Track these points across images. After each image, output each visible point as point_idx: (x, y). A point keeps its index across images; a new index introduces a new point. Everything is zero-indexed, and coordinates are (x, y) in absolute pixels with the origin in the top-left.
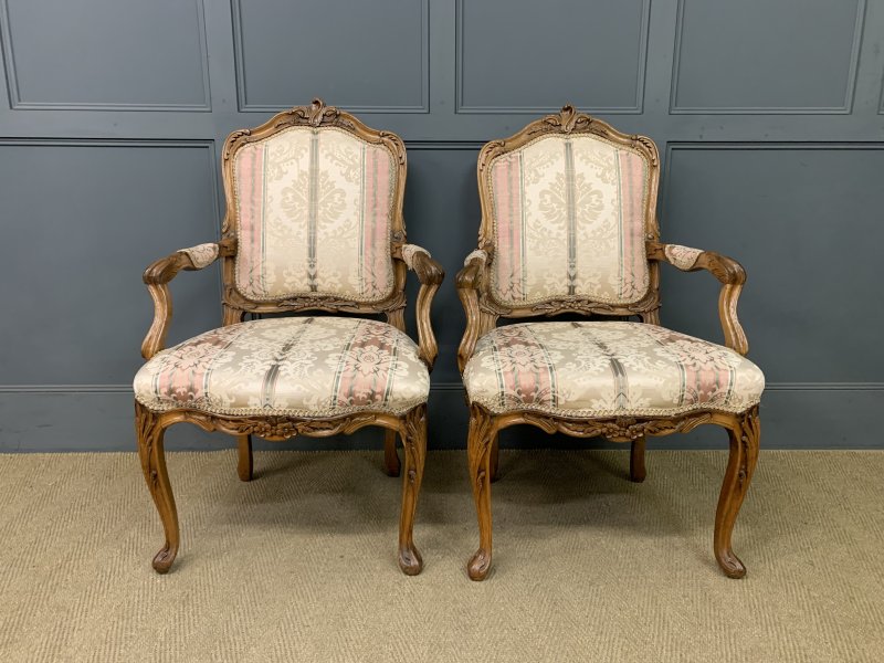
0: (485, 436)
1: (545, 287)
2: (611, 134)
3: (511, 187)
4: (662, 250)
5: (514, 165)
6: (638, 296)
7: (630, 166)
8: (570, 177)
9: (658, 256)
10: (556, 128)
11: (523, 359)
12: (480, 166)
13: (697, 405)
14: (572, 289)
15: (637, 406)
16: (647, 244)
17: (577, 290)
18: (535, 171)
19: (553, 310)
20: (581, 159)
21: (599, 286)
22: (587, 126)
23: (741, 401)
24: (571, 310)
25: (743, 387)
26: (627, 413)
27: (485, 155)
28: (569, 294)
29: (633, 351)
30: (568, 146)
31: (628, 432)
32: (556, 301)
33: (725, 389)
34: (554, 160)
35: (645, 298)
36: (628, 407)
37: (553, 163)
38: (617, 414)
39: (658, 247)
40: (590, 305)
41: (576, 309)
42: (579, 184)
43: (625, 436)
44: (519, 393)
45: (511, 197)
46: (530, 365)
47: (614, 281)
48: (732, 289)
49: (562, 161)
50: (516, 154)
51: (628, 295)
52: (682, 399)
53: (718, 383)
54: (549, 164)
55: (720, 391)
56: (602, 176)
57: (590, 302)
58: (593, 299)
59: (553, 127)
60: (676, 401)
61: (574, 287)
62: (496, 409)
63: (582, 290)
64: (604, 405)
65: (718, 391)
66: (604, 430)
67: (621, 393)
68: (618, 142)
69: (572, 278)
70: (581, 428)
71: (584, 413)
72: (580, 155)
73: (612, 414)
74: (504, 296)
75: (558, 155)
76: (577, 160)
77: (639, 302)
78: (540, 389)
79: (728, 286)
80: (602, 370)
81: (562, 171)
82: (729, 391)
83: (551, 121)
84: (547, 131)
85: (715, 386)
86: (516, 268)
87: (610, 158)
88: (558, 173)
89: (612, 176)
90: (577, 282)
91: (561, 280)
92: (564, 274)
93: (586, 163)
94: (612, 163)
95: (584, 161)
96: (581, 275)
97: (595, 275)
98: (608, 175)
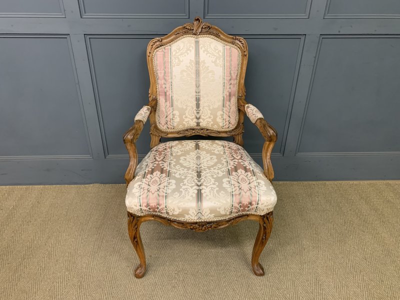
0: (135, 225)
1: (184, 123)
2: (222, 36)
3: (165, 68)
4: (244, 106)
5: (166, 54)
6: (232, 127)
7: (231, 56)
8: (197, 63)
9: (242, 108)
10: (191, 31)
11: (154, 188)
12: (148, 54)
13: (240, 213)
14: (198, 124)
15: (208, 217)
16: (238, 100)
17: (201, 124)
18: (178, 58)
19: (189, 134)
20: (204, 51)
21: (212, 123)
22: (208, 30)
23: (263, 211)
24: (198, 134)
25: (264, 205)
26: (203, 220)
27: (150, 47)
28: (197, 126)
29: (213, 180)
30: (197, 43)
31: (203, 229)
32: (190, 129)
33: (255, 206)
34: (189, 52)
35: (236, 128)
36: (203, 218)
37: (188, 54)
38: (197, 221)
39: (242, 104)
40: (208, 131)
41: (201, 133)
42: (202, 67)
43: (202, 230)
44: (149, 208)
45: (165, 73)
46: (156, 194)
47: (219, 120)
48: (269, 144)
49: (193, 51)
50: (167, 47)
51: (227, 126)
52: (231, 212)
53: (251, 204)
54: (186, 54)
55: (252, 207)
56: (215, 62)
57: (207, 130)
58: (209, 128)
59: (188, 31)
60: (228, 213)
61: (199, 123)
62: (139, 214)
63: (203, 124)
64: (191, 217)
65: (251, 207)
66: (192, 227)
67: (199, 212)
68: (225, 41)
69: (198, 119)
70: (181, 225)
71: (182, 219)
72: (203, 49)
73: (195, 221)
74: (162, 127)
75: (191, 48)
76: (201, 51)
77: (233, 130)
78: (160, 208)
79: (268, 143)
80: (191, 198)
81: (193, 58)
82: (257, 207)
83: (187, 27)
84: (186, 33)
85: (249, 205)
86: (169, 113)
87: (220, 51)
88: (191, 60)
89: (220, 62)
90: (201, 120)
91: (192, 120)
92: (194, 117)
93: (207, 54)
94: (221, 54)
95: (206, 52)
96: (202, 117)
97: (210, 117)
98: (218, 61)
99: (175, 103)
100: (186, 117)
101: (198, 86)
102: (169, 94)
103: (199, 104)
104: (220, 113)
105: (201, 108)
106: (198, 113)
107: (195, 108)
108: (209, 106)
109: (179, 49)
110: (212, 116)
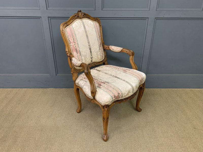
1: (87, 62)
2: (91, 18)
3: (73, 37)
4: (109, 47)
6: (103, 58)
8: (86, 32)
9: (107, 48)
10: (78, 17)
14: (92, 61)
16: (103, 46)
18: (78, 31)
21: (97, 59)
22: (85, 16)
27: (62, 27)
30: (83, 22)
34: (81, 27)
38: (132, 94)
39: (107, 46)
41: (93, 65)
42: (88, 33)
44: (115, 98)
45: (74, 39)
47: (99, 57)
48: (132, 57)
50: (70, 26)
55: (142, 81)
57: (95, 62)
66: (130, 98)
67: (133, 90)
69: (92, 58)
70: (126, 100)
71: (127, 96)
76: (86, 26)
77: (103, 60)
78: (119, 95)
84: (76, 18)
86: (80, 59)
87: (92, 25)
88: (83, 31)
89: (94, 30)
90: (93, 58)
91: (90, 59)
92: (90, 58)
93: (88, 27)
94: (93, 26)
95: (88, 26)
96: (93, 57)
97: (96, 56)
98: (93, 29)
99: (82, 53)
100: (87, 59)
101: (89, 43)
102: (78, 49)
103: (91, 51)
104: (99, 53)
105: (92, 53)
106: (91, 55)
107: (90, 53)
108: (95, 51)
109: (76, 26)
110: (97, 55)
